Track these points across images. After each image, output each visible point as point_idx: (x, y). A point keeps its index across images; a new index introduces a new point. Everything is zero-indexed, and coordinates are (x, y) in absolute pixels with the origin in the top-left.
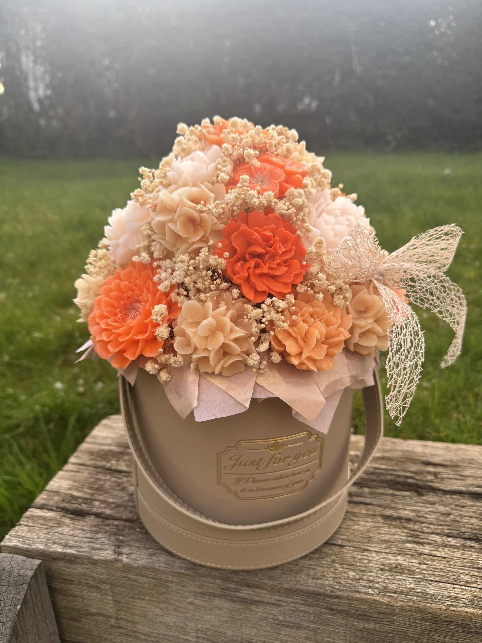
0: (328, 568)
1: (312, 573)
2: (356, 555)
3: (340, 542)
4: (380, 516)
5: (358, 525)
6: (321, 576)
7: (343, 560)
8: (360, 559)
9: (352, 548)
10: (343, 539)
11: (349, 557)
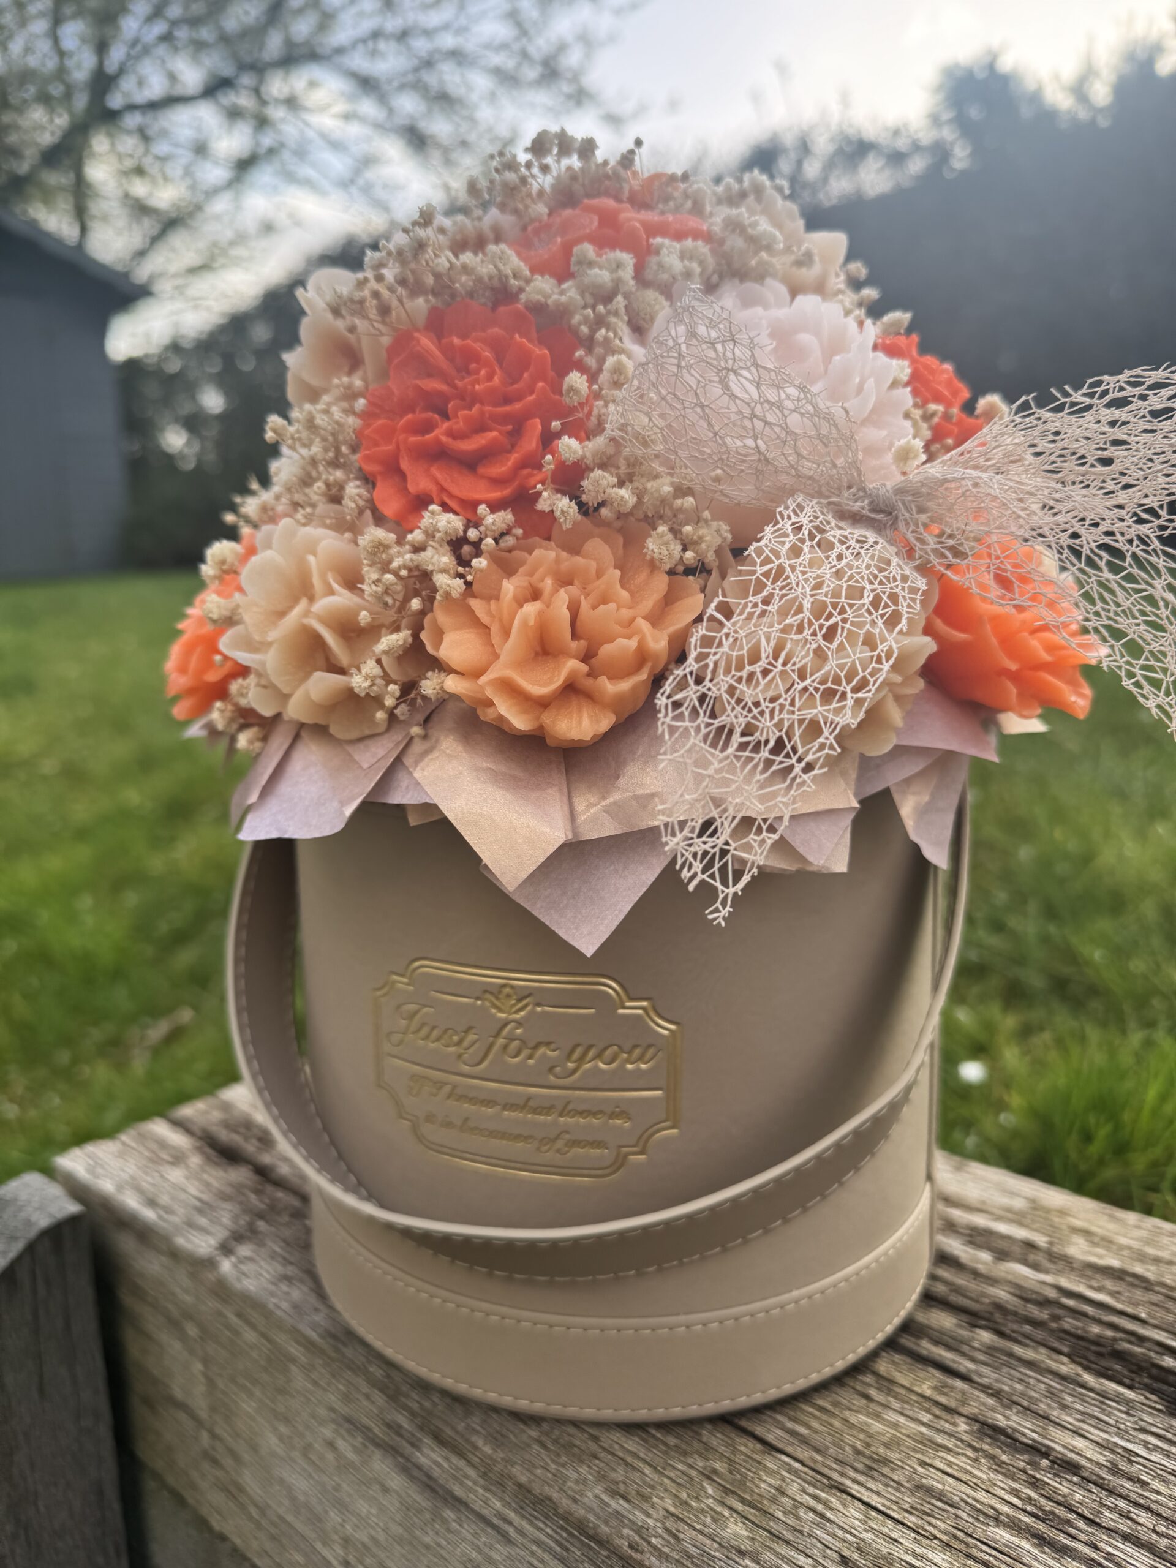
0: (679, 1484)
1: (619, 1474)
2: (793, 1489)
3: (773, 1435)
4: (972, 1419)
5: (877, 1416)
6: (638, 1493)
7: (742, 1484)
8: (797, 1504)
9: (797, 1465)
10: (793, 1433)
11: (766, 1485)
